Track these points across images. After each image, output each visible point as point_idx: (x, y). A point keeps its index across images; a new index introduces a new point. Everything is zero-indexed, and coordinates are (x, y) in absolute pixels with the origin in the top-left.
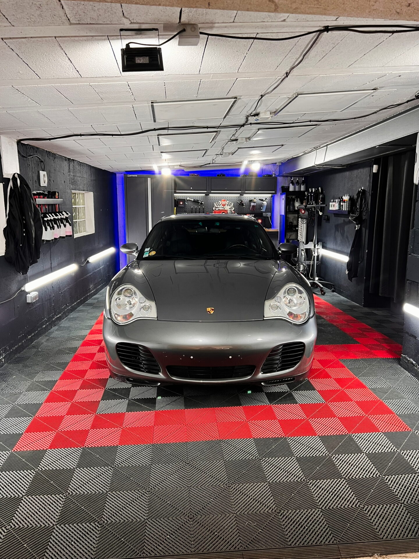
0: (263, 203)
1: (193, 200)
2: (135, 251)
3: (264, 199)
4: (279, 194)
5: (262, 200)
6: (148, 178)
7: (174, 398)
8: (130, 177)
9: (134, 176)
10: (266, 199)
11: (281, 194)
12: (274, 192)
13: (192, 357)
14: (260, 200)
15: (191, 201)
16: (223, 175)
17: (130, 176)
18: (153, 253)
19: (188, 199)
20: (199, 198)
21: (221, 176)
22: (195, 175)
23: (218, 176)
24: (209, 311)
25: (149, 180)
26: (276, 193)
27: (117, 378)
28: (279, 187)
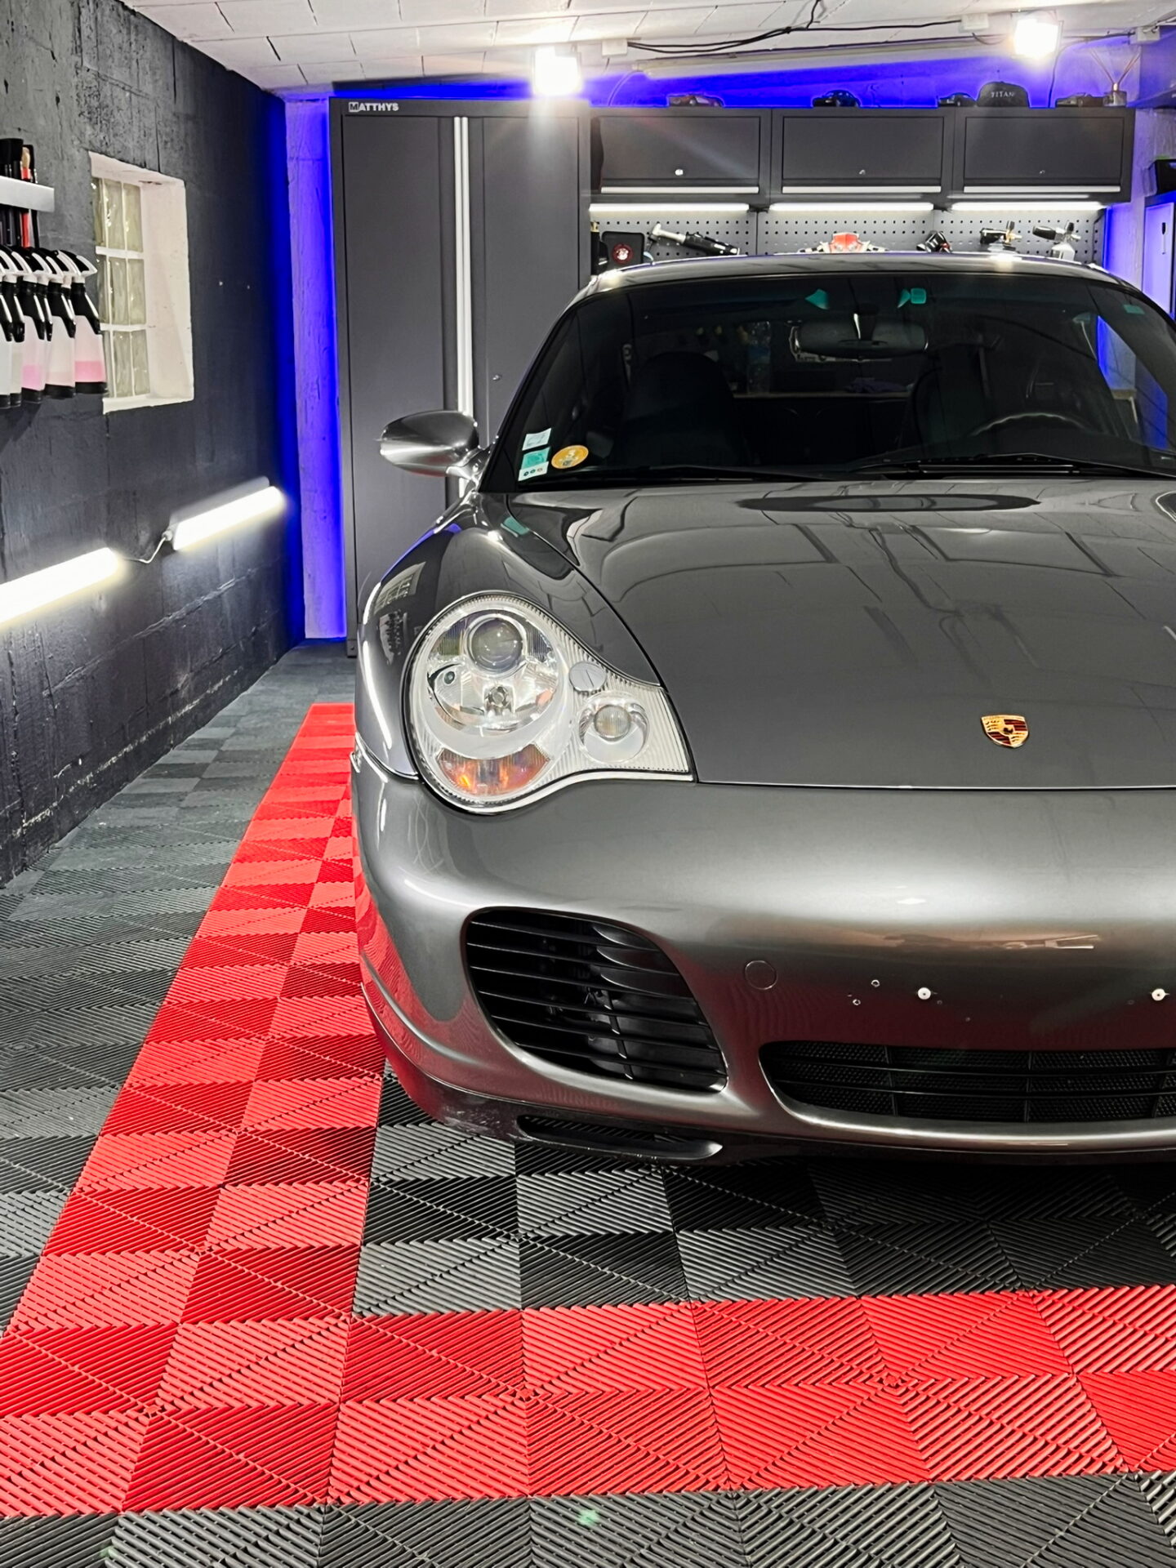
0: (1056, 248)
1: (682, 238)
2: (461, 452)
3: (1060, 230)
4: (1138, 202)
5: (1050, 235)
6: (457, 120)
7: (777, 1238)
8: (362, 114)
9: (382, 107)
10: (1071, 227)
11: (1152, 203)
12: (1117, 189)
13: (924, 993)
14: (1038, 233)
15: (674, 241)
16: (848, 102)
17: (362, 107)
18: (573, 455)
19: (657, 231)
20: (718, 227)
21: (833, 104)
22: (700, 100)
23: (820, 103)
24: (996, 735)
25: (461, 126)
26: (1125, 197)
27: (462, 1118)
28: (1141, 164)
